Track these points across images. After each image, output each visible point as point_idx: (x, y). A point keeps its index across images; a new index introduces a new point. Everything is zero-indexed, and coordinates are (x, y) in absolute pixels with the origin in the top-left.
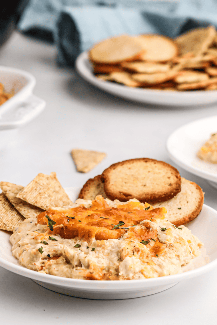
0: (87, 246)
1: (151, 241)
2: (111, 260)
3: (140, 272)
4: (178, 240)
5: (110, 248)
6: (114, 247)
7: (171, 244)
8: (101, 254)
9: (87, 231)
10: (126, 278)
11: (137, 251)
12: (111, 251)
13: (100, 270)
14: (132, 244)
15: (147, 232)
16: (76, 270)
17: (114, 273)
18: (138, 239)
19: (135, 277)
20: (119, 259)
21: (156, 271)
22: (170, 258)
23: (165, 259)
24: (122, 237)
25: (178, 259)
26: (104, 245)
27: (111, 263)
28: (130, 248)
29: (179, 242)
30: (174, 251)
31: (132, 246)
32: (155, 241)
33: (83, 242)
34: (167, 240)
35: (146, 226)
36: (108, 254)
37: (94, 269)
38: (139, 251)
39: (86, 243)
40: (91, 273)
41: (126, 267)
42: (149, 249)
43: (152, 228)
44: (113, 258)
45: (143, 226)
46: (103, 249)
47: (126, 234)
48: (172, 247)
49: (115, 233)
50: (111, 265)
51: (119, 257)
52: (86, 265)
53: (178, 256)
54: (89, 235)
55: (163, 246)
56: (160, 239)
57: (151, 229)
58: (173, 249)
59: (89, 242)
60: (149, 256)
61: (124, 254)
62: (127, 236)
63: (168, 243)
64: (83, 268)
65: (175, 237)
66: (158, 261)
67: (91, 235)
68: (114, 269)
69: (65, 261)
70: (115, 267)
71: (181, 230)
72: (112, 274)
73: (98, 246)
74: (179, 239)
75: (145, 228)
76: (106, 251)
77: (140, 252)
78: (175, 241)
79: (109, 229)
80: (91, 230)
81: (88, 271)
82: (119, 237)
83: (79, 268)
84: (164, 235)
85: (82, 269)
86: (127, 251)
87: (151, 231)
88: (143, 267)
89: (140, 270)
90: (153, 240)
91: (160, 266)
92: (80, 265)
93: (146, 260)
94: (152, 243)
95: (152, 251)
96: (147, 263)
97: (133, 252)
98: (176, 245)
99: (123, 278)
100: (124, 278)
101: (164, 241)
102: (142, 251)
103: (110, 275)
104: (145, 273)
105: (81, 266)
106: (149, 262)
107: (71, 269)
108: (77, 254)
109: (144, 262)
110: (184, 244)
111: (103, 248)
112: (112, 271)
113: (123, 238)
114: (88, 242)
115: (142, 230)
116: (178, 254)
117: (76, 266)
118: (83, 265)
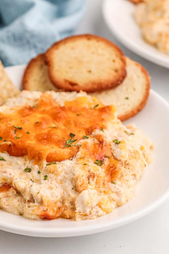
0: (39, 170)
1: (105, 159)
2: (65, 189)
3: (97, 205)
4: (133, 155)
5: (63, 174)
6: (68, 172)
7: (126, 161)
8: (54, 182)
9: (37, 153)
10: (83, 214)
11: (92, 176)
12: (65, 178)
13: (54, 204)
14: (87, 168)
15: (100, 148)
16: (29, 207)
17: (69, 207)
18: (92, 159)
19: (92, 212)
20: (74, 187)
21: (114, 200)
22: (127, 181)
23: (122, 183)
24: (74, 156)
25: (134, 178)
26: (57, 171)
27: (65, 193)
28: (85, 174)
29: (134, 156)
30: (130, 170)
31: (87, 171)
32: (109, 158)
33: (34, 165)
34: (122, 157)
35: (98, 140)
36: (61, 182)
37: (48, 206)
38: (94, 177)
39: (37, 166)
40: (44, 211)
41: (83, 202)
42: (104, 170)
43: (106, 142)
44: (67, 187)
45: (95, 140)
46: (56, 176)
47: (79, 153)
48: (128, 166)
49: (67, 151)
50: (66, 196)
51: (73, 185)
52: (39, 201)
53: (134, 175)
54: (39, 157)
55: (118, 165)
56: (114, 154)
57: (104, 144)
58: (129, 168)
59: (40, 165)
60: (106, 182)
61: (79, 183)
62: (80, 156)
63: (123, 160)
64: (36, 204)
65: (130, 151)
66: (115, 187)
67: (42, 158)
68: (69, 202)
69: (15, 193)
70: (70, 199)
71: (133, 135)
72: (67, 208)
73: (50, 172)
74: (134, 153)
75: (98, 142)
76: (59, 178)
77: (95, 179)
78: (130, 156)
79: (61, 148)
80: (41, 152)
81: (42, 208)
82: (72, 157)
83: (31, 204)
84: (118, 149)
85: (36, 206)
86: (82, 179)
87: (105, 146)
88: (100, 198)
89: (98, 203)
90: (107, 157)
91: (118, 193)
92: (32, 200)
93: (103, 189)
94: (106, 162)
95: (107, 172)
96: (104, 192)
97: (89, 179)
98: (132, 162)
99: (79, 214)
100: (81, 214)
101: (118, 158)
102: (98, 177)
103: (65, 210)
104: (102, 206)
105: (34, 202)
106: (105, 191)
107: (23, 203)
108: (29, 187)
109: (100, 192)
110: (139, 158)
111: (56, 174)
112: (67, 204)
113: (76, 157)
114: (38, 165)
115: (95, 144)
116: (134, 173)
117: (29, 201)
118: (35, 201)
